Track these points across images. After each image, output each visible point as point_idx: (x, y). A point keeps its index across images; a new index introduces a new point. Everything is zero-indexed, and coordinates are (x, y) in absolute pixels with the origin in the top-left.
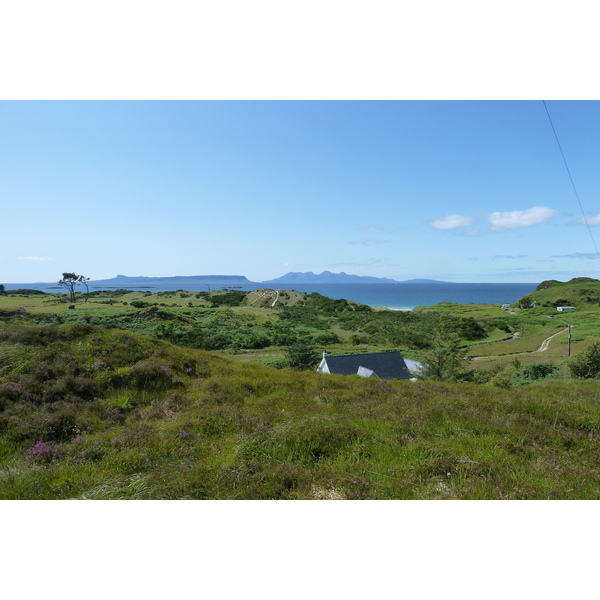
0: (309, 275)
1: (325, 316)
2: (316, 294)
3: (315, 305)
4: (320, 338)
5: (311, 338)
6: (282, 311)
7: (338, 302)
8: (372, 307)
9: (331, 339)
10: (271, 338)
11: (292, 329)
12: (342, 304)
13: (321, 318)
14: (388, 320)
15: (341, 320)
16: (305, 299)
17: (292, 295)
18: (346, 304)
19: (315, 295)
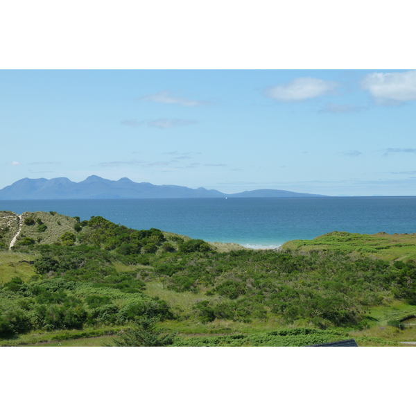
0: (62, 183)
1: (127, 263)
2: (100, 219)
3: (99, 241)
4: (132, 309)
5: (115, 310)
6: (38, 255)
7: (145, 234)
8: (211, 242)
9: (156, 312)
10: (32, 315)
11: (69, 293)
12: (154, 238)
13: (121, 268)
14: (256, 268)
15: (161, 271)
16: (78, 229)
17: (50, 223)
18: (162, 239)
19: (98, 222)
